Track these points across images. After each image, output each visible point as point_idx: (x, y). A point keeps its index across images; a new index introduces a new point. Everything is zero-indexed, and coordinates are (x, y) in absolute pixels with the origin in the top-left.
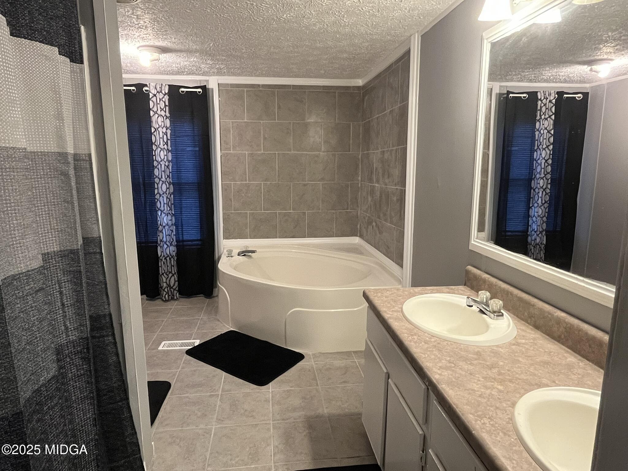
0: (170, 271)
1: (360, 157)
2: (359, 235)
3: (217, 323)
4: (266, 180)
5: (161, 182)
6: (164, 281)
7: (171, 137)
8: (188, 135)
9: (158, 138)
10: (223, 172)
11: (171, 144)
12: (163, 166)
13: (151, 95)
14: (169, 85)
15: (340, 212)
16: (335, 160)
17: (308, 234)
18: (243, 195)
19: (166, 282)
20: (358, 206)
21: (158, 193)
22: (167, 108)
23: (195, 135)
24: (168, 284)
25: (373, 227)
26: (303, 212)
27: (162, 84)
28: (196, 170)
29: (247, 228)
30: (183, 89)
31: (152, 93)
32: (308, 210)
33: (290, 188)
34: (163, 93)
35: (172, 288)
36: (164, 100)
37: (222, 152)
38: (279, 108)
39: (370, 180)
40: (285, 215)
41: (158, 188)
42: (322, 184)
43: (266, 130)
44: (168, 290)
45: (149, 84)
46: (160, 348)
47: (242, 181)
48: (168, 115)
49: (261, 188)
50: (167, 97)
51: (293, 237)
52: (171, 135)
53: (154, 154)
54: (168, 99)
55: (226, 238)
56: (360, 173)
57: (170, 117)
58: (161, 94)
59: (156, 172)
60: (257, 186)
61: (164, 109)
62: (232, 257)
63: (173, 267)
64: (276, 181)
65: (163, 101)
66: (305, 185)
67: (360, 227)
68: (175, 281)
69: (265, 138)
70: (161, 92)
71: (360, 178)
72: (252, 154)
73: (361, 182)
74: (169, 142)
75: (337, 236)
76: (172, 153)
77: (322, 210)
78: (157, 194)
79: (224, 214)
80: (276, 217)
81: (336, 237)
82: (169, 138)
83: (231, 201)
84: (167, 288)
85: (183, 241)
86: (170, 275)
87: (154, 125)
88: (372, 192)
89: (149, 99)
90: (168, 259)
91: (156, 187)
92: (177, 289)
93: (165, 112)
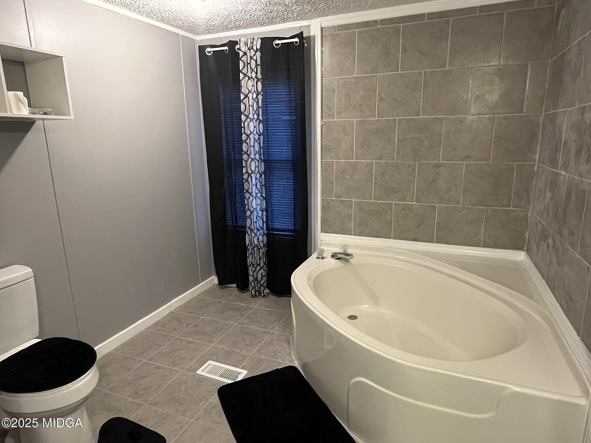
0: (258, 263)
1: (541, 119)
2: (525, 248)
3: (285, 346)
4: (380, 158)
5: (250, 160)
6: (251, 273)
7: (262, 104)
8: (283, 101)
9: (248, 106)
10: (323, 146)
11: (263, 113)
12: (252, 140)
13: (241, 54)
14: (261, 39)
15: (493, 210)
16: (493, 127)
17: (437, 238)
18: (348, 177)
19: (253, 276)
20: (529, 202)
21: (247, 172)
22: (259, 67)
23: (291, 100)
24: (255, 278)
25: (548, 245)
26: (431, 206)
27: (253, 39)
28: (292, 144)
29: (350, 221)
30: (277, 42)
31: (242, 51)
32: (440, 203)
33: (414, 170)
34: (254, 50)
35: (259, 283)
36: (255, 58)
37: (323, 120)
38: (405, 51)
39: (553, 162)
40: (404, 208)
41: (246, 167)
42: (467, 165)
43: (383, 87)
44: (255, 285)
45: (240, 40)
46: (199, 372)
47: (347, 159)
48: (259, 76)
49: (371, 169)
50: (259, 54)
51: (415, 240)
52: (262, 102)
53: (243, 126)
54: (261, 57)
55: (323, 231)
56: (538, 148)
57: (262, 78)
58: (252, 51)
59: (245, 147)
60: (367, 166)
61: (255, 70)
62: (323, 258)
63: (261, 259)
64: (394, 159)
65: (254, 60)
66: (438, 166)
67: (529, 236)
68: (262, 276)
69: (381, 99)
70: (252, 48)
71: (537, 157)
72: (361, 122)
73: (538, 163)
74: (260, 109)
75: (485, 245)
76: (263, 124)
77: (462, 205)
78: (245, 173)
79: (323, 200)
80: (392, 210)
81: (483, 247)
82: (260, 105)
83: (333, 185)
84: (254, 282)
85: (273, 230)
86: (258, 268)
87: (244, 90)
88: (554, 184)
89: (240, 59)
90: (255, 249)
91: (244, 164)
92: (265, 285)
93: (257, 73)
